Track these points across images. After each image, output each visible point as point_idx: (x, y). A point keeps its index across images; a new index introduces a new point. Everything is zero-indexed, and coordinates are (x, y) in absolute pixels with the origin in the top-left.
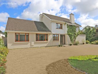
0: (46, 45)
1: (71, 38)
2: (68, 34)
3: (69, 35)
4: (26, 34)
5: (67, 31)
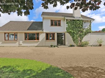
1: (73, 37)
2: (68, 32)
3: (70, 33)
4: (15, 33)
5: (67, 28)
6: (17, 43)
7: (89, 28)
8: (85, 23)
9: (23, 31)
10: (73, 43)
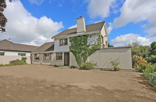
0: (49, 64)
2: (71, 51)
3: (73, 53)
5: (70, 47)
6: (40, 62)
7: (96, 44)
8: (90, 37)
9: (42, 52)
10: (76, 64)
